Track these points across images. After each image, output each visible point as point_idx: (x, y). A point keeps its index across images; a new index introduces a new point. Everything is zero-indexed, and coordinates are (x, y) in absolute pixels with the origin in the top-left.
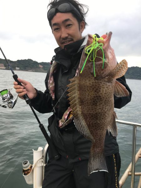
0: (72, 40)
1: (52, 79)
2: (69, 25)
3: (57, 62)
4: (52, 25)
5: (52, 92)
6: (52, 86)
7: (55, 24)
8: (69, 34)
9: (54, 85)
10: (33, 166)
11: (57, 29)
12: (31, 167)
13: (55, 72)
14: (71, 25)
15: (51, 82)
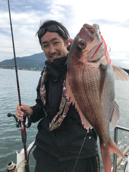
0: (59, 54)
1: (44, 86)
2: (56, 43)
3: (48, 72)
4: (42, 43)
5: (43, 98)
6: (43, 93)
7: (44, 43)
8: (57, 50)
9: (45, 92)
10: (17, 165)
11: (46, 46)
12: (15, 166)
13: (46, 80)
14: (58, 42)
15: (42, 89)
